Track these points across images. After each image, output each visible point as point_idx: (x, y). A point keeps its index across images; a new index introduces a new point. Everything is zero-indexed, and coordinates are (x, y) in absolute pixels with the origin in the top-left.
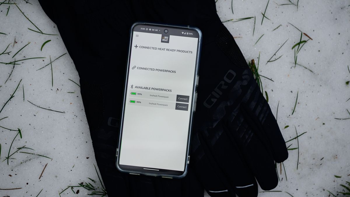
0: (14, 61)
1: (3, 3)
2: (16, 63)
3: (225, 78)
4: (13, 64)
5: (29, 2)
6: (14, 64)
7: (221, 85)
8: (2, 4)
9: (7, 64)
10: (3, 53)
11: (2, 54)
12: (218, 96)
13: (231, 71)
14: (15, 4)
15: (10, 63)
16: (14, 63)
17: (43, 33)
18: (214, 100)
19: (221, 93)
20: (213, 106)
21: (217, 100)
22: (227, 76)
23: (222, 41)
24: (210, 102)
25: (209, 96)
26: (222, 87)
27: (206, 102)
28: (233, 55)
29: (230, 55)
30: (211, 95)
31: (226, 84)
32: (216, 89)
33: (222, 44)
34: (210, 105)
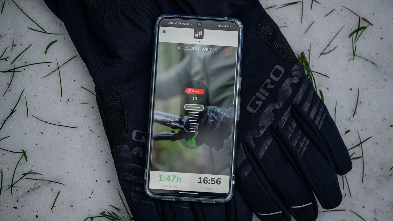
0: (13, 68)
3: (271, 76)
4: (12, 72)
7: (267, 84)
9: (4, 72)
12: (264, 98)
13: (278, 67)
15: (9, 71)
17: (47, 32)
18: (260, 103)
19: (267, 94)
20: (258, 109)
21: (262, 102)
22: (273, 73)
23: (265, 31)
24: (254, 106)
25: (253, 98)
26: (268, 87)
27: (250, 106)
28: (279, 48)
29: (275, 47)
30: (255, 97)
31: (273, 82)
32: (261, 90)
33: (266, 35)
34: (255, 109)
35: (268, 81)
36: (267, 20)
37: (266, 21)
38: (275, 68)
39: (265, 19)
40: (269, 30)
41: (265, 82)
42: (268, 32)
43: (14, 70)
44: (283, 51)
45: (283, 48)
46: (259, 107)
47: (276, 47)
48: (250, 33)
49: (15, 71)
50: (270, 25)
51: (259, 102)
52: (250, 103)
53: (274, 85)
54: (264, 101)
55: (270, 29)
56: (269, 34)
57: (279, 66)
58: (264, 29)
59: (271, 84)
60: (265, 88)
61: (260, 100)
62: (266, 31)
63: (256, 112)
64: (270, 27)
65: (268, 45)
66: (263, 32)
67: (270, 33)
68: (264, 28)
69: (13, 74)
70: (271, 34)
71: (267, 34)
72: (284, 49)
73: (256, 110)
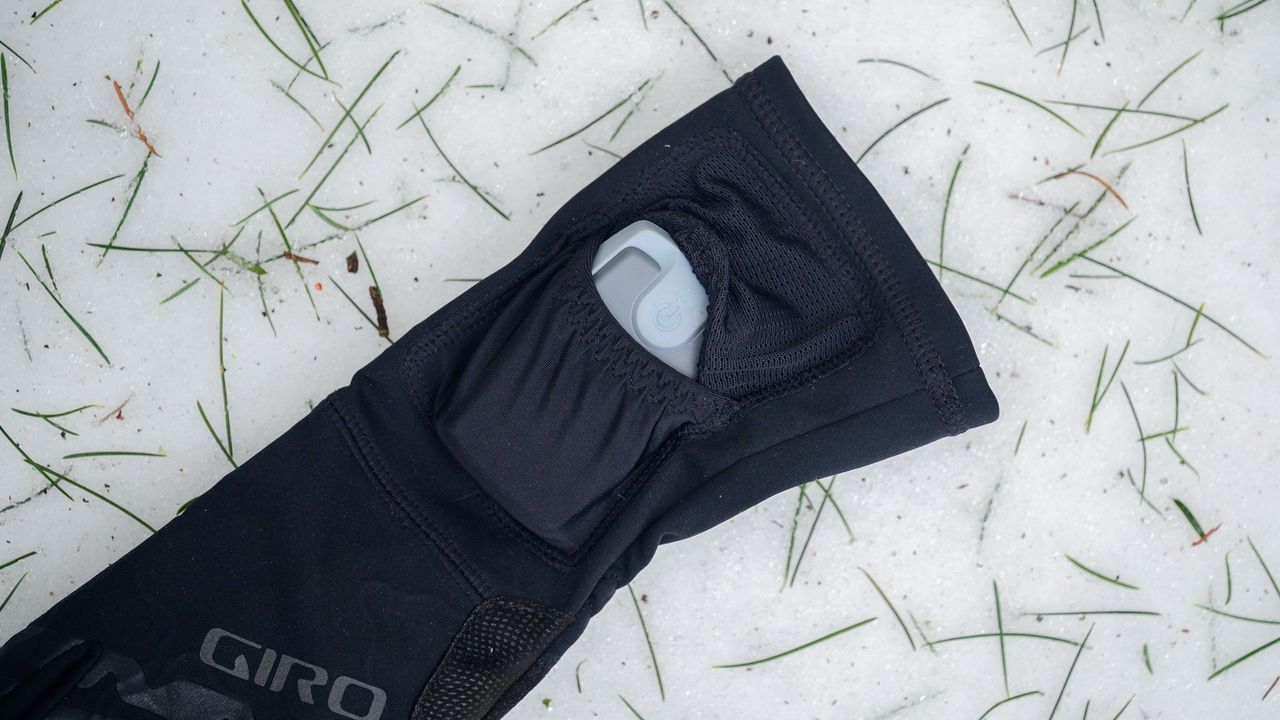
0: (61, 473)
1: (186, 252)
2: (62, 484)
3: (343, 683)
4: (50, 480)
5: (272, 319)
6: (54, 484)
7: (311, 675)
8: (182, 253)
9: (29, 460)
10: (45, 417)
11: (42, 420)
12: (261, 679)
13: (380, 697)
14: (222, 284)
15: (41, 469)
16: (54, 478)
17: (234, 459)
18: (240, 668)
19: (277, 685)
20: (217, 670)
21: (247, 678)
22: (354, 685)
23: (497, 628)
24: (226, 653)
25: (255, 645)
26: (302, 682)
27: (223, 640)
28: (450, 690)
29: (447, 676)
30: (259, 647)
31: (322, 693)
32: (288, 661)
33: (483, 635)
34: (217, 657)
35: (322, 677)
36: (536, 625)
37: (531, 625)
38: (375, 690)
39: (537, 621)
40: (501, 642)
41: (315, 668)
42: (495, 640)
43: (58, 480)
44: (442, 706)
45: (452, 703)
46: (229, 671)
47: (449, 680)
48: (472, 579)
49: (59, 484)
50: (521, 641)
51: (246, 667)
52: (234, 636)
53: (311, 702)
54: (254, 683)
55: (508, 644)
56: (487, 644)
57: (382, 704)
58: (501, 622)
59: (315, 688)
60: (297, 673)
61: (253, 669)
62: (494, 634)
63: (209, 666)
64: (513, 644)
65: (448, 650)
66: (489, 622)
67: (494, 647)
68: (505, 620)
69: (44, 487)
70: (492, 650)
71: (486, 638)
72: (449, 709)
73: (213, 664)
